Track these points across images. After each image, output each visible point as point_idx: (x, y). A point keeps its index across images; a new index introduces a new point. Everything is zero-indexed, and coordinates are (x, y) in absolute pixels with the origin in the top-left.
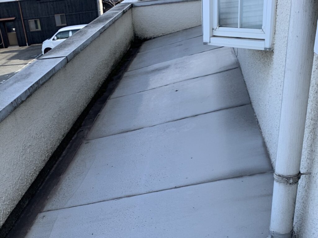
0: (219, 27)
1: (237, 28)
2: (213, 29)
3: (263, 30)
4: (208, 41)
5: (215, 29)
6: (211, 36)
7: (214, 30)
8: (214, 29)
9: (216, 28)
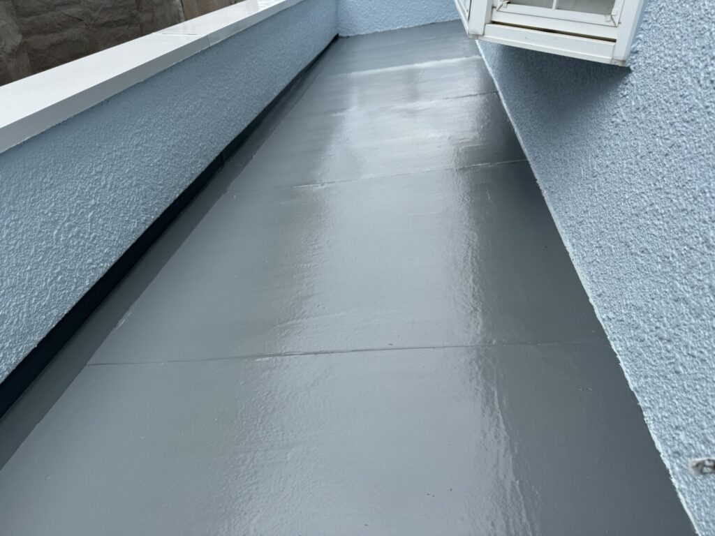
0: (509, 3)
1: (551, 8)
2: (493, 7)
3: (614, 17)
4: (481, 33)
5: (498, 7)
6: (489, 21)
7: (495, 10)
8: (495, 8)
9: (502, 5)
